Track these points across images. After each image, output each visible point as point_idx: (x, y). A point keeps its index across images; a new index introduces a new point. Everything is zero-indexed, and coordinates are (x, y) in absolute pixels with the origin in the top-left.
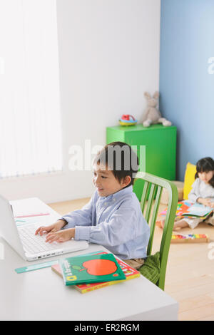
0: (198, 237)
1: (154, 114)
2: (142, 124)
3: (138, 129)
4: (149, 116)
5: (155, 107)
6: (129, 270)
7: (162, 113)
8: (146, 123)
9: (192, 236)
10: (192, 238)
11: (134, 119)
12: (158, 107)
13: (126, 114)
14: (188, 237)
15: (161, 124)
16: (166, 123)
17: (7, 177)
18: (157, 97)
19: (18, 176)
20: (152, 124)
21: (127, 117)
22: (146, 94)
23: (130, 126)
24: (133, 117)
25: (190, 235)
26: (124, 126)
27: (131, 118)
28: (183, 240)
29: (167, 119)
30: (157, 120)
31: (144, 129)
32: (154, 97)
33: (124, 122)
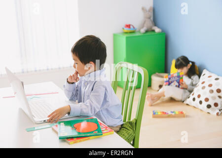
0: (177, 113)
1: (149, 24)
2: (139, 31)
3: (137, 34)
4: (145, 25)
5: (149, 18)
6: (106, 129)
7: (155, 23)
8: (143, 30)
9: (173, 112)
10: (173, 114)
11: (134, 28)
12: (152, 18)
13: (128, 24)
14: (170, 113)
15: (154, 31)
16: (157, 30)
17: (40, 70)
18: (152, 11)
19: (48, 69)
20: (147, 31)
21: (128, 26)
22: (143, 9)
23: (130, 32)
24: (133, 26)
25: (171, 112)
26: (126, 33)
27: (131, 27)
28: (166, 115)
29: (159, 27)
30: (151, 28)
31: (141, 35)
32: (149, 11)
33: (127, 30)
